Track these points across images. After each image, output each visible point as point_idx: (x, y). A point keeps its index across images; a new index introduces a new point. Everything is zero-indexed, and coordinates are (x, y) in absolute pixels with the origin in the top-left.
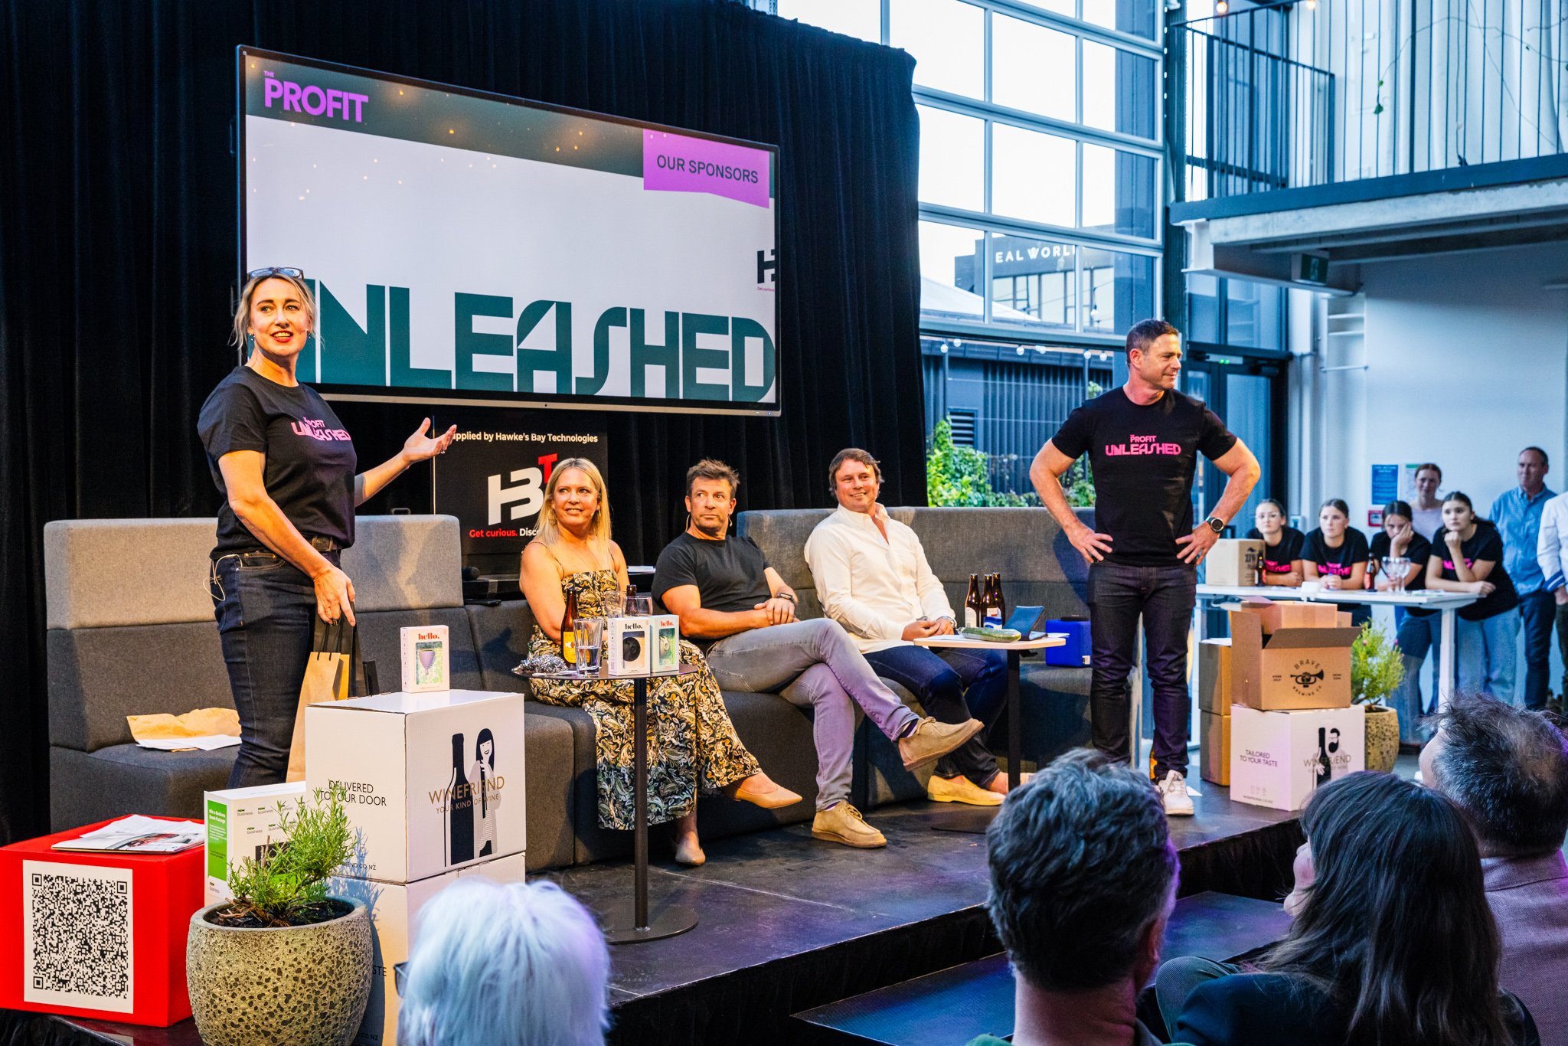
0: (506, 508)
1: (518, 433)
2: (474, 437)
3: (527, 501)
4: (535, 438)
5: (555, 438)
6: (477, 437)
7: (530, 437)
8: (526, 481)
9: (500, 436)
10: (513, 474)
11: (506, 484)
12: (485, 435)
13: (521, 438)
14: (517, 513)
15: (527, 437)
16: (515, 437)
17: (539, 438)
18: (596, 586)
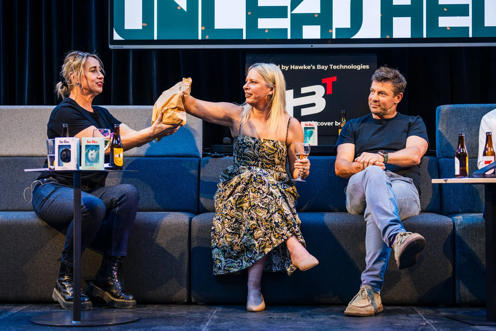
0: (297, 109)
1: (307, 65)
3: (313, 105)
4: (319, 67)
5: (335, 67)
7: (316, 67)
8: (313, 93)
9: (294, 67)
10: (302, 89)
11: (297, 95)
12: (282, 66)
13: (309, 67)
14: (305, 112)
15: (314, 68)
16: (305, 67)
17: (323, 67)
18: (256, 148)
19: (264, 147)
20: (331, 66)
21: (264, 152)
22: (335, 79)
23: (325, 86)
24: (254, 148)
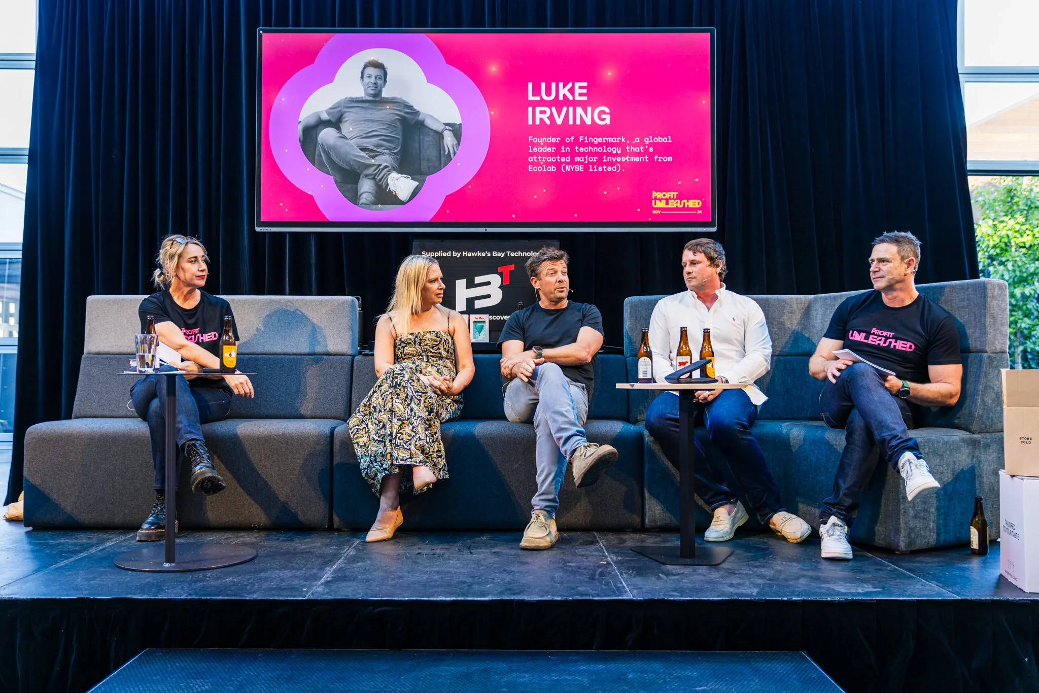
0: (470, 302)
1: (481, 251)
2: (444, 254)
3: (488, 296)
4: (495, 254)
5: (513, 254)
6: (449, 254)
7: (491, 254)
8: (488, 283)
9: (466, 254)
10: (476, 278)
11: (471, 285)
12: (454, 253)
13: (484, 254)
14: (478, 304)
15: (489, 255)
16: (479, 254)
17: (499, 254)
18: (417, 343)
19: (425, 340)
20: (508, 252)
21: (427, 345)
22: (512, 267)
23: (501, 275)
24: (415, 343)
